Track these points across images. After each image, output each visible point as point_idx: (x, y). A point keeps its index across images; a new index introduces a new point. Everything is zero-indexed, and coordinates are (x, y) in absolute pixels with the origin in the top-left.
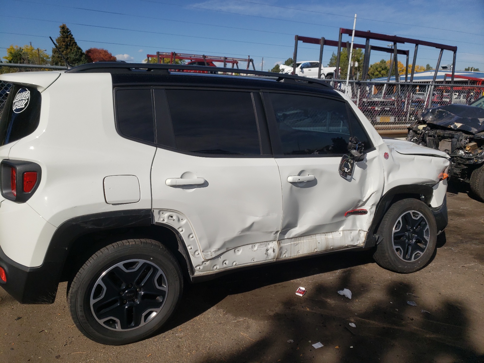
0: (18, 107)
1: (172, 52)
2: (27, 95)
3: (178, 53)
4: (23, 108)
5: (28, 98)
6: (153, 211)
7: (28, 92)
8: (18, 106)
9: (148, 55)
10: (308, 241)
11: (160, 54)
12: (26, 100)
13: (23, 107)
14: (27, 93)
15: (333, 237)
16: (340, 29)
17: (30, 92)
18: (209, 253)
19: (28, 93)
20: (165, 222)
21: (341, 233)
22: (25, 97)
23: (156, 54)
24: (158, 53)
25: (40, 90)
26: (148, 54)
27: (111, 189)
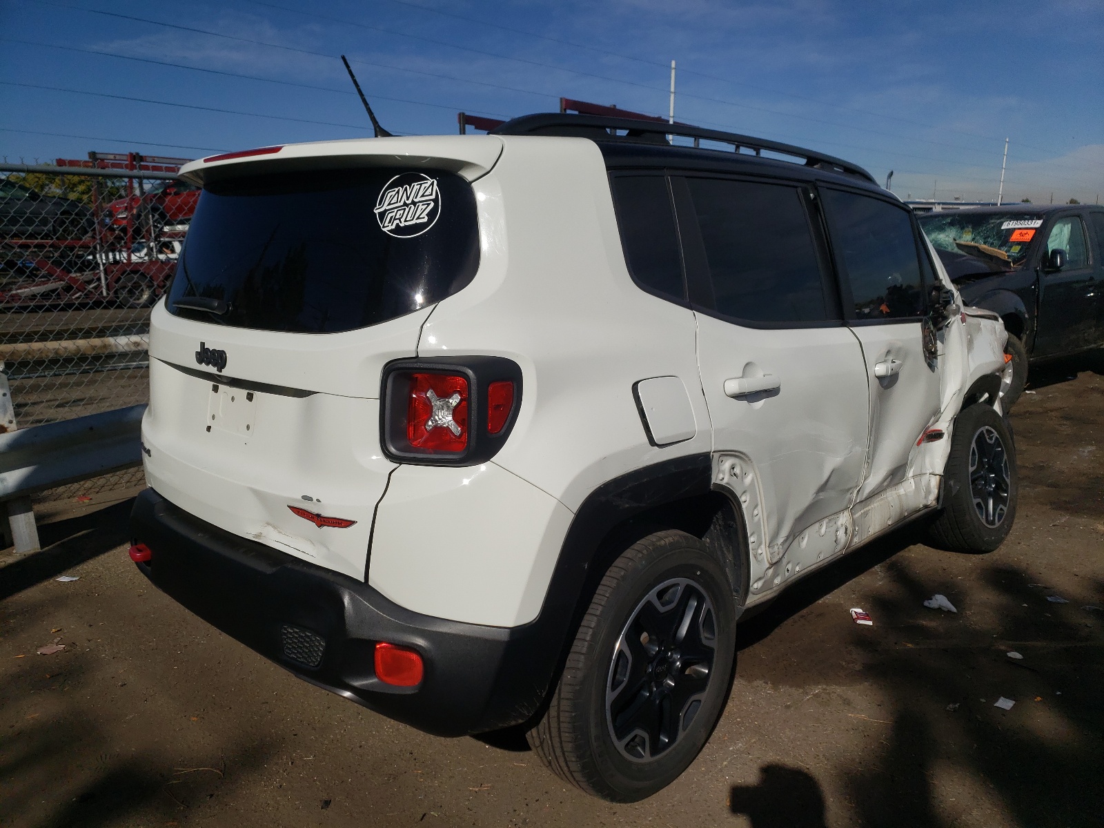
0: (406, 221)
1: (131, 154)
2: (427, 189)
3: (149, 155)
4: (424, 226)
5: (433, 197)
6: (713, 456)
7: (429, 183)
8: (403, 220)
9: (60, 159)
10: (878, 503)
11: (98, 156)
12: (429, 205)
13: (426, 220)
14: (427, 185)
15: (905, 491)
16: (561, 99)
17: (435, 182)
18: (776, 547)
19: (432, 184)
20: (723, 483)
21: (912, 481)
22: (423, 196)
23: (86, 158)
24: (93, 155)
25: (468, 175)
26: (58, 158)
27: (654, 409)
